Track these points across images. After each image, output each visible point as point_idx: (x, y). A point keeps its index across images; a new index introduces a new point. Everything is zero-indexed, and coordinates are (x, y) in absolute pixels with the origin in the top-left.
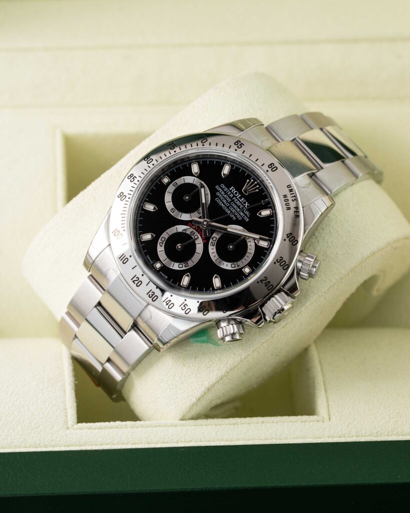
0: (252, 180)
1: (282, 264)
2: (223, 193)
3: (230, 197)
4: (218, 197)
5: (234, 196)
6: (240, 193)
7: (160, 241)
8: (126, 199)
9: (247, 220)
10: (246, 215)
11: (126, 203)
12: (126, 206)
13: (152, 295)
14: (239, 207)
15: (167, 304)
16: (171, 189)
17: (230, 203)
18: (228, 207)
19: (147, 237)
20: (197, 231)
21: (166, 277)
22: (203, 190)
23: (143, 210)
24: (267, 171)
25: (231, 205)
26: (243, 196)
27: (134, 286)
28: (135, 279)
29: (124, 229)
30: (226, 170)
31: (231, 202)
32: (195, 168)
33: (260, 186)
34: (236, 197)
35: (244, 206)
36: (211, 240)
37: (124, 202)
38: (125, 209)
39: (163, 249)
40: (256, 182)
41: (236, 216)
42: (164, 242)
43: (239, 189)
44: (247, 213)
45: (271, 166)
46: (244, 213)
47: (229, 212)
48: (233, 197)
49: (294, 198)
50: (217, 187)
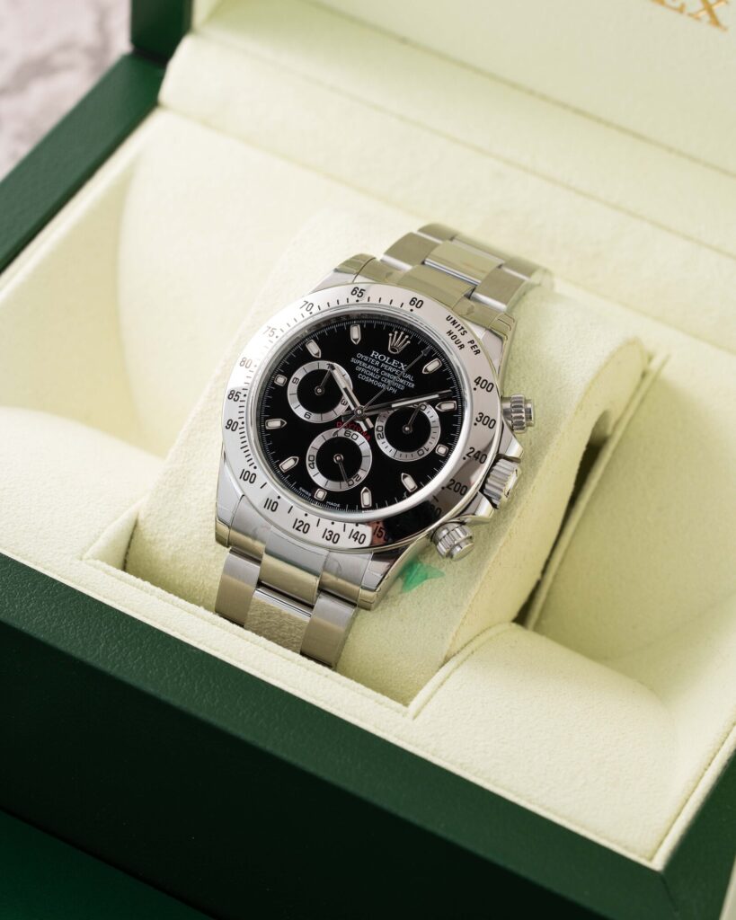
0: (396, 332)
1: (485, 422)
2: (364, 364)
3: (376, 366)
4: (360, 372)
5: (381, 363)
6: (388, 354)
7: (308, 462)
8: (239, 426)
9: (413, 386)
10: (407, 379)
11: (242, 430)
12: (243, 435)
13: (331, 535)
14: (394, 373)
15: (356, 539)
16: (292, 389)
17: (379, 374)
18: (379, 380)
19: (288, 464)
20: (352, 428)
21: (338, 505)
22: (335, 372)
23: (267, 431)
24: (412, 310)
25: (382, 376)
26: (392, 357)
27: (300, 534)
28: (298, 524)
29: (253, 466)
30: (355, 333)
31: (380, 372)
32: (313, 348)
33: (410, 335)
34: (384, 362)
35: (401, 370)
36: (376, 433)
37: (238, 431)
38: (243, 440)
39: (316, 470)
40: (402, 333)
41: (395, 387)
42: (315, 462)
43: (384, 351)
44: (408, 376)
45: (413, 301)
46: (405, 379)
47: (383, 386)
48: (380, 365)
49: (462, 331)
50: (353, 360)
